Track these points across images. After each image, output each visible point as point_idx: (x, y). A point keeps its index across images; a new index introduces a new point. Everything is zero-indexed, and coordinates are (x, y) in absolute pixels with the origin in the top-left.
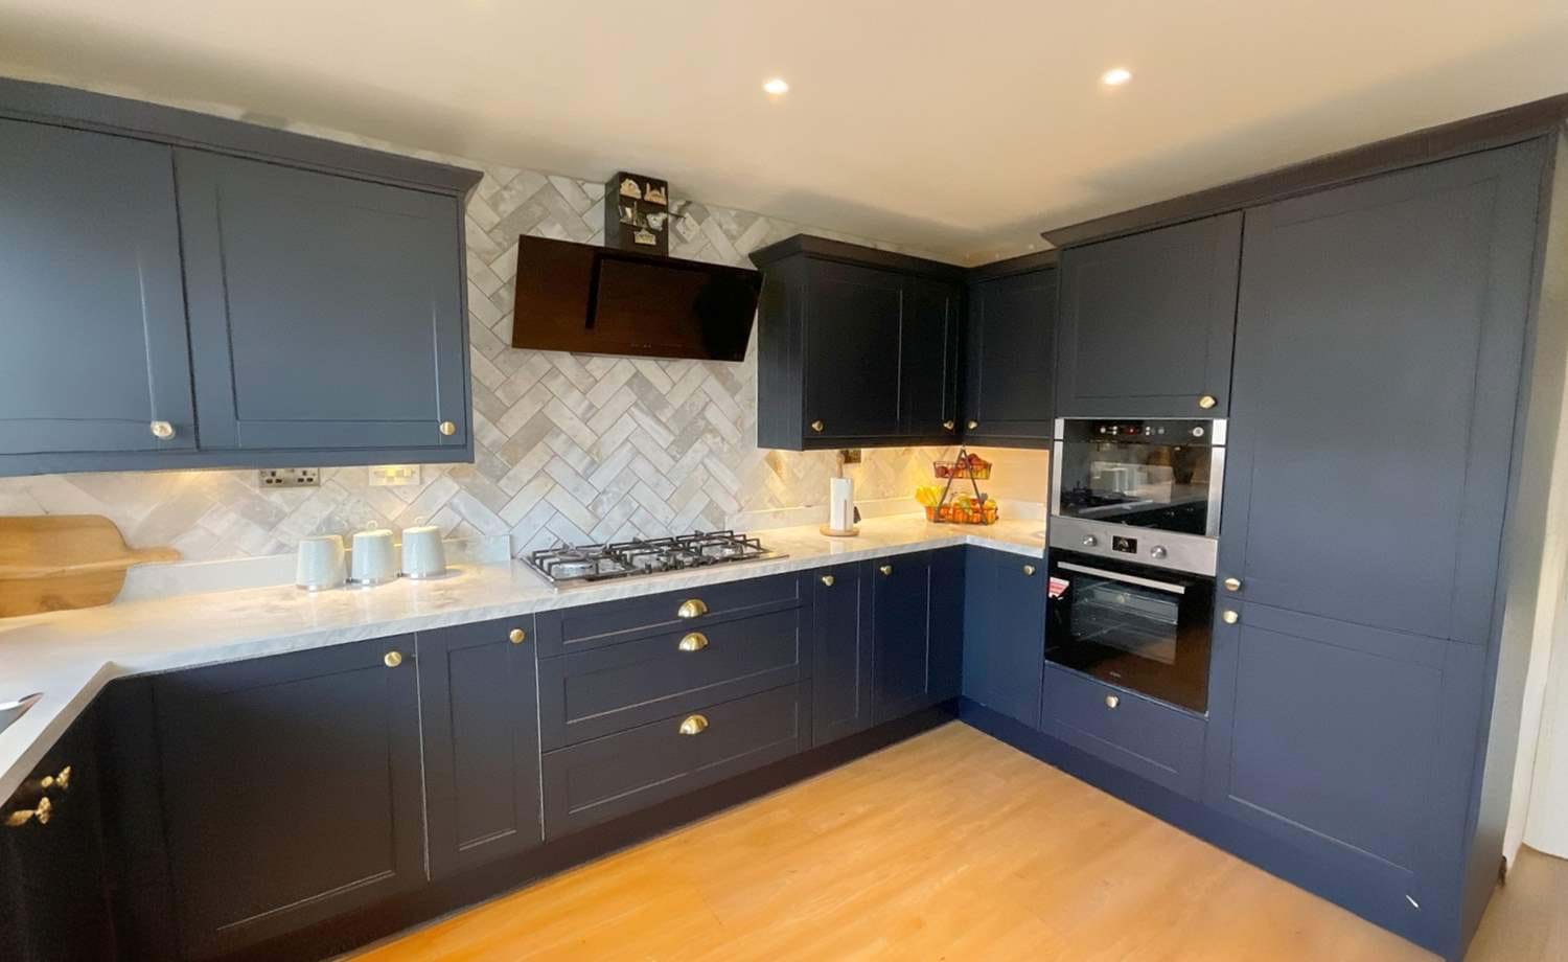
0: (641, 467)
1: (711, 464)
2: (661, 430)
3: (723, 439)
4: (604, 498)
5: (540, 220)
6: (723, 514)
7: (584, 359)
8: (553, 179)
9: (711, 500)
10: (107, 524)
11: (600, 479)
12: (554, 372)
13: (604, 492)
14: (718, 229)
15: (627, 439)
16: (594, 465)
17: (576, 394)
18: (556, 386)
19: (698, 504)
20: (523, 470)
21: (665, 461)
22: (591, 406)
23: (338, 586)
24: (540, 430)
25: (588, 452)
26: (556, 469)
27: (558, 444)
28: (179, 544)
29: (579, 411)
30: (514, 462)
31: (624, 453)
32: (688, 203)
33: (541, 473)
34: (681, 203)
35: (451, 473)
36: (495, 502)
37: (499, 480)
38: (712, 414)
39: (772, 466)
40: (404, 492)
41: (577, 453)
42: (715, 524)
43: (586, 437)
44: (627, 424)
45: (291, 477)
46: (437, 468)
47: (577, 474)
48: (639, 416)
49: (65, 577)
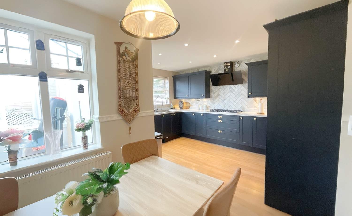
0: (231, 100)
1: (242, 100)
2: (234, 95)
3: (245, 96)
4: (226, 104)
5: (219, 70)
6: (244, 108)
7: (224, 86)
8: (220, 65)
9: (242, 106)
10: (189, 103)
11: (225, 102)
12: (220, 88)
13: (226, 103)
14: (244, 63)
15: (229, 96)
16: (224, 100)
17: (222, 91)
18: (220, 90)
19: (240, 106)
20: (216, 100)
21: (234, 100)
22: (224, 92)
23: (199, 110)
24: (219, 95)
25: (224, 98)
26: (220, 100)
27: (220, 97)
28: (192, 105)
29: (223, 93)
30: (216, 99)
31: (229, 98)
32: (239, 61)
33: (218, 100)
34: (238, 62)
35: (210, 100)
36: (214, 103)
37: (214, 101)
38: (243, 92)
39: (255, 101)
40: (206, 102)
41: (222, 98)
42: (243, 110)
43: (224, 96)
44: (229, 94)
45: (198, 100)
46: (208, 99)
47: (222, 101)
48: (231, 93)
49: (187, 107)
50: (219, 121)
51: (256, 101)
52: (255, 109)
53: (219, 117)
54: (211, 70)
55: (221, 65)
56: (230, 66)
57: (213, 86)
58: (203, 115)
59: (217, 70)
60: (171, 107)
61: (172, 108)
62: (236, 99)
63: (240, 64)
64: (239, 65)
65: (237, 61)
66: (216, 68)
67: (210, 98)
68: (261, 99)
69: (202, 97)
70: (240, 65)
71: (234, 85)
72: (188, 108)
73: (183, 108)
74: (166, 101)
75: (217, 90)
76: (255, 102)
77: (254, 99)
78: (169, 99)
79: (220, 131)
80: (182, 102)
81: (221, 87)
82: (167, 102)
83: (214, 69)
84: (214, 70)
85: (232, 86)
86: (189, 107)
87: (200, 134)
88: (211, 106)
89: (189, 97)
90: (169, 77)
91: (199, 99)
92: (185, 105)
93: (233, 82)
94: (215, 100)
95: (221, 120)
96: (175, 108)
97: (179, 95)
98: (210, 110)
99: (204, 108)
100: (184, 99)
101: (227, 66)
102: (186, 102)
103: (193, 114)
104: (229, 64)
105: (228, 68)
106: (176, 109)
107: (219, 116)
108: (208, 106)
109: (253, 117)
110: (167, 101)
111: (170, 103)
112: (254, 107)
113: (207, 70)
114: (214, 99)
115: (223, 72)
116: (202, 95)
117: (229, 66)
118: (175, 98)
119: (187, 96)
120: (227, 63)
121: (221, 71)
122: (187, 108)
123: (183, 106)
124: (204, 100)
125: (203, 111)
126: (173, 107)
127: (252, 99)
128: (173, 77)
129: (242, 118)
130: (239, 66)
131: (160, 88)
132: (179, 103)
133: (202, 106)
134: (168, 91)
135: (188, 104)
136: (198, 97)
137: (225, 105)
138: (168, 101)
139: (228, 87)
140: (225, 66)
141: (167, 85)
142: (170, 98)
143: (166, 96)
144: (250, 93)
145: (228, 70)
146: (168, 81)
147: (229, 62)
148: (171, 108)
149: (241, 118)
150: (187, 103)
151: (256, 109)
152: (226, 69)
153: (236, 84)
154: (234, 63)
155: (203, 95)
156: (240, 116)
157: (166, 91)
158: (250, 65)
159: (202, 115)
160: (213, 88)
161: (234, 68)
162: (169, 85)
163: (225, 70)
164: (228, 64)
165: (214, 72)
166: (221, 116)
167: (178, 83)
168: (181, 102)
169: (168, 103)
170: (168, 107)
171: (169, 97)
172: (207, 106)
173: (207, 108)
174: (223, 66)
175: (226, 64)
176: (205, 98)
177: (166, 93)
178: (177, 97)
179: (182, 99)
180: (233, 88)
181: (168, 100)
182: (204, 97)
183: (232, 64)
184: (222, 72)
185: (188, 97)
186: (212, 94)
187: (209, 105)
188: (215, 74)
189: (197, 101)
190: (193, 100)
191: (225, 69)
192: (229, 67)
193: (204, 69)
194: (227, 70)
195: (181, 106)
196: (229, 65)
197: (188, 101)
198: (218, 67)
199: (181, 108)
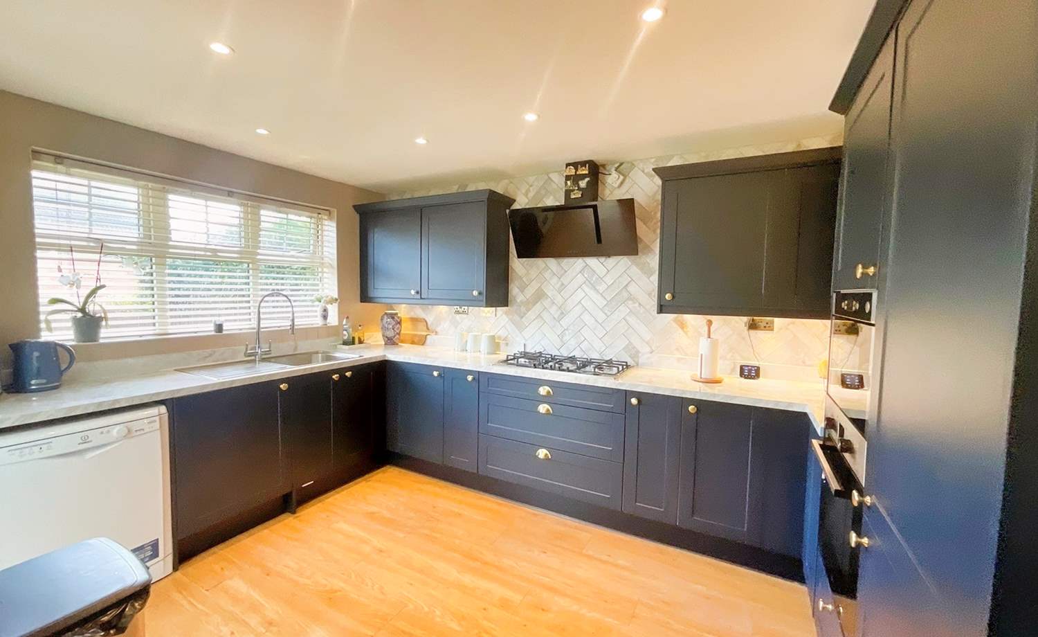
0: (586, 317)
1: (632, 320)
2: (599, 297)
3: (640, 304)
4: (567, 332)
5: (544, 195)
6: (638, 352)
7: (560, 260)
10: (424, 321)
11: (565, 322)
12: (547, 268)
13: (567, 329)
14: (646, 168)
15: (580, 302)
16: (562, 315)
17: (556, 279)
18: (547, 275)
19: (623, 343)
20: (531, 315)
21: (601, 317)
22: (562, 284)
24: (540, 296)
25: (560, 308)
26: (545, 315)
27: (546, 303)
28: (438, 329)
29: (557, 287)
30: (528, 310)
31: (578, 309)
32: (621, 164)
33: (539, 316)
34: (616, 165)
35: (506, 313)
36: (520, 328)
37: (522, 317)
38: (633, 288)
39: (679, 325)
40: (491, 319)
41: (554, 308)
42: (632, 358)
43: (559, 300)
44: (580, 294)
45: (461, 310)
46: (501, 310)
47: (554, 318)
48: (586, 289)
49: (416, 335)
50: (543, 408)
51: (682, 325)
52: (679, 360)
53: (543, 390)
54: (511, 192)
55: (551, 175)
56: (587, 179)
57: (519, 257)
58: (474, 379)
59: (538, 193)
60: (346, 338)
61: (350, 342)
62: (606, 314)
63: (625, 177)
64: (622, 177)
65: (613, 163)
66: (531, 186)
67: (507, 306)
68: (710, 323)
69: (473, 302)
70: (624, 180)
71: (602, 259)
72: (422, 341)
73: (402, 342)
74: (319, 313)
75: (534, 273)
76: (680, 331)
77: (675, 320)
78: (336, 305)
79: (542, 453)
80: (393, 318)
81: (551, 262)
82: (325, 317)
83: (524, 191)
84: (526, 195)
85: (593, 262)
86: (423, 335)
87: (462, 461)
88: (509, 336)
89: (421, 298)
90: (336, 210)
91: (466, 308)
92: (406, 329)
93: (599, 245)
94: (525, 314)
95: (547, 406)
96: (361, 342)
97: (381, 289)
98: (505, 358)
99: (484, 346)
100: (404, 305)
101: (576, 178)
102: (412, 315)
103: (435, 374)
104: (584, 172)
105: (579, 189)
106: (369, 347)
107: (541, 385)
108: (499, 338)
109: (683, 402)
110: (325, 310)
111: (340, 320)
112: (677, 349)
113: (500, 190)
114: (523, 309)
115: (560, 201)
116: (475, 293)
117: (583, 179)
118: (365, 297)
119: (413, 292)
120: (576, 165)
121: (552, 197)
122: (416, 340)
123: (399, 334)
124: (484, 311)
125: (478, 360)
126: (353, 338)
127: (669, 317)
128: (357, 208)
129: (639, 401)
130: (622, 183)
131: (292, 253)
132: (382, 320)
133: (476, 336)
134: (332, 267)
135: (421, 326)
136: (461, 300)
137: (566, 338)
138: (333, 311)
139: (579, 263)
140: (568, 178)
141: (329, 242)
142: (341, 300)
143: (323, 290)
144: (668, 296)
145: (580, 196)
146: (334, 225)
147: (583, 164)
148: (345, 343)
149: (634, 401)
150: (415, 320)
151: (682, 359)
152: (573, 190)
153: (608, 255)
154: (601, 170)
155: (480, 293)
156: (627, 394)
157: (325, 270)
158: (669, 176)
159: (470, 378)
160: (519, 266)
161: (604, 190)
162: (335, 244)
163: (568, 193)
164: (580, 172)
165: (527, 201)
166: (549, 387)
167: (376, 236)
168: (392, 316)
169: (333, 319)
170: (328, 336)
171: (336, 296)
172: (493, 338)
173: (495, 345)
174: (558, 181)
175: (572, 171)
176: (486, 307)
177: (325, 275)
178: (372, 294)
179: (394, 303)
180: (598, 272)
181: (329, 307)
182: (482, 301)
183: (595, 170)
184: (554, 199)
185: (419, 296)
186: (514, 289)
187: (502, 333)
188: (527, 207)
189: (458, 316)
190: (443, 309)
191: (566, 191)
192: (583, 184)
193: (482, 186)
194: (576, 195)
195: (390, 334)
196: (583, 177)
197: (419, 312)
198: (541, 183)
199: (390, 342)
